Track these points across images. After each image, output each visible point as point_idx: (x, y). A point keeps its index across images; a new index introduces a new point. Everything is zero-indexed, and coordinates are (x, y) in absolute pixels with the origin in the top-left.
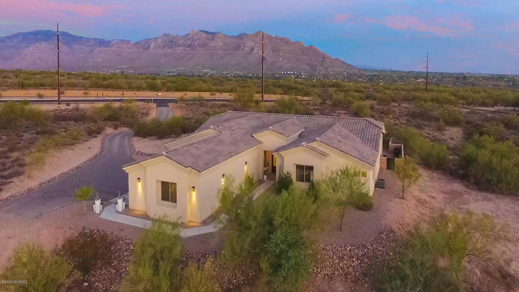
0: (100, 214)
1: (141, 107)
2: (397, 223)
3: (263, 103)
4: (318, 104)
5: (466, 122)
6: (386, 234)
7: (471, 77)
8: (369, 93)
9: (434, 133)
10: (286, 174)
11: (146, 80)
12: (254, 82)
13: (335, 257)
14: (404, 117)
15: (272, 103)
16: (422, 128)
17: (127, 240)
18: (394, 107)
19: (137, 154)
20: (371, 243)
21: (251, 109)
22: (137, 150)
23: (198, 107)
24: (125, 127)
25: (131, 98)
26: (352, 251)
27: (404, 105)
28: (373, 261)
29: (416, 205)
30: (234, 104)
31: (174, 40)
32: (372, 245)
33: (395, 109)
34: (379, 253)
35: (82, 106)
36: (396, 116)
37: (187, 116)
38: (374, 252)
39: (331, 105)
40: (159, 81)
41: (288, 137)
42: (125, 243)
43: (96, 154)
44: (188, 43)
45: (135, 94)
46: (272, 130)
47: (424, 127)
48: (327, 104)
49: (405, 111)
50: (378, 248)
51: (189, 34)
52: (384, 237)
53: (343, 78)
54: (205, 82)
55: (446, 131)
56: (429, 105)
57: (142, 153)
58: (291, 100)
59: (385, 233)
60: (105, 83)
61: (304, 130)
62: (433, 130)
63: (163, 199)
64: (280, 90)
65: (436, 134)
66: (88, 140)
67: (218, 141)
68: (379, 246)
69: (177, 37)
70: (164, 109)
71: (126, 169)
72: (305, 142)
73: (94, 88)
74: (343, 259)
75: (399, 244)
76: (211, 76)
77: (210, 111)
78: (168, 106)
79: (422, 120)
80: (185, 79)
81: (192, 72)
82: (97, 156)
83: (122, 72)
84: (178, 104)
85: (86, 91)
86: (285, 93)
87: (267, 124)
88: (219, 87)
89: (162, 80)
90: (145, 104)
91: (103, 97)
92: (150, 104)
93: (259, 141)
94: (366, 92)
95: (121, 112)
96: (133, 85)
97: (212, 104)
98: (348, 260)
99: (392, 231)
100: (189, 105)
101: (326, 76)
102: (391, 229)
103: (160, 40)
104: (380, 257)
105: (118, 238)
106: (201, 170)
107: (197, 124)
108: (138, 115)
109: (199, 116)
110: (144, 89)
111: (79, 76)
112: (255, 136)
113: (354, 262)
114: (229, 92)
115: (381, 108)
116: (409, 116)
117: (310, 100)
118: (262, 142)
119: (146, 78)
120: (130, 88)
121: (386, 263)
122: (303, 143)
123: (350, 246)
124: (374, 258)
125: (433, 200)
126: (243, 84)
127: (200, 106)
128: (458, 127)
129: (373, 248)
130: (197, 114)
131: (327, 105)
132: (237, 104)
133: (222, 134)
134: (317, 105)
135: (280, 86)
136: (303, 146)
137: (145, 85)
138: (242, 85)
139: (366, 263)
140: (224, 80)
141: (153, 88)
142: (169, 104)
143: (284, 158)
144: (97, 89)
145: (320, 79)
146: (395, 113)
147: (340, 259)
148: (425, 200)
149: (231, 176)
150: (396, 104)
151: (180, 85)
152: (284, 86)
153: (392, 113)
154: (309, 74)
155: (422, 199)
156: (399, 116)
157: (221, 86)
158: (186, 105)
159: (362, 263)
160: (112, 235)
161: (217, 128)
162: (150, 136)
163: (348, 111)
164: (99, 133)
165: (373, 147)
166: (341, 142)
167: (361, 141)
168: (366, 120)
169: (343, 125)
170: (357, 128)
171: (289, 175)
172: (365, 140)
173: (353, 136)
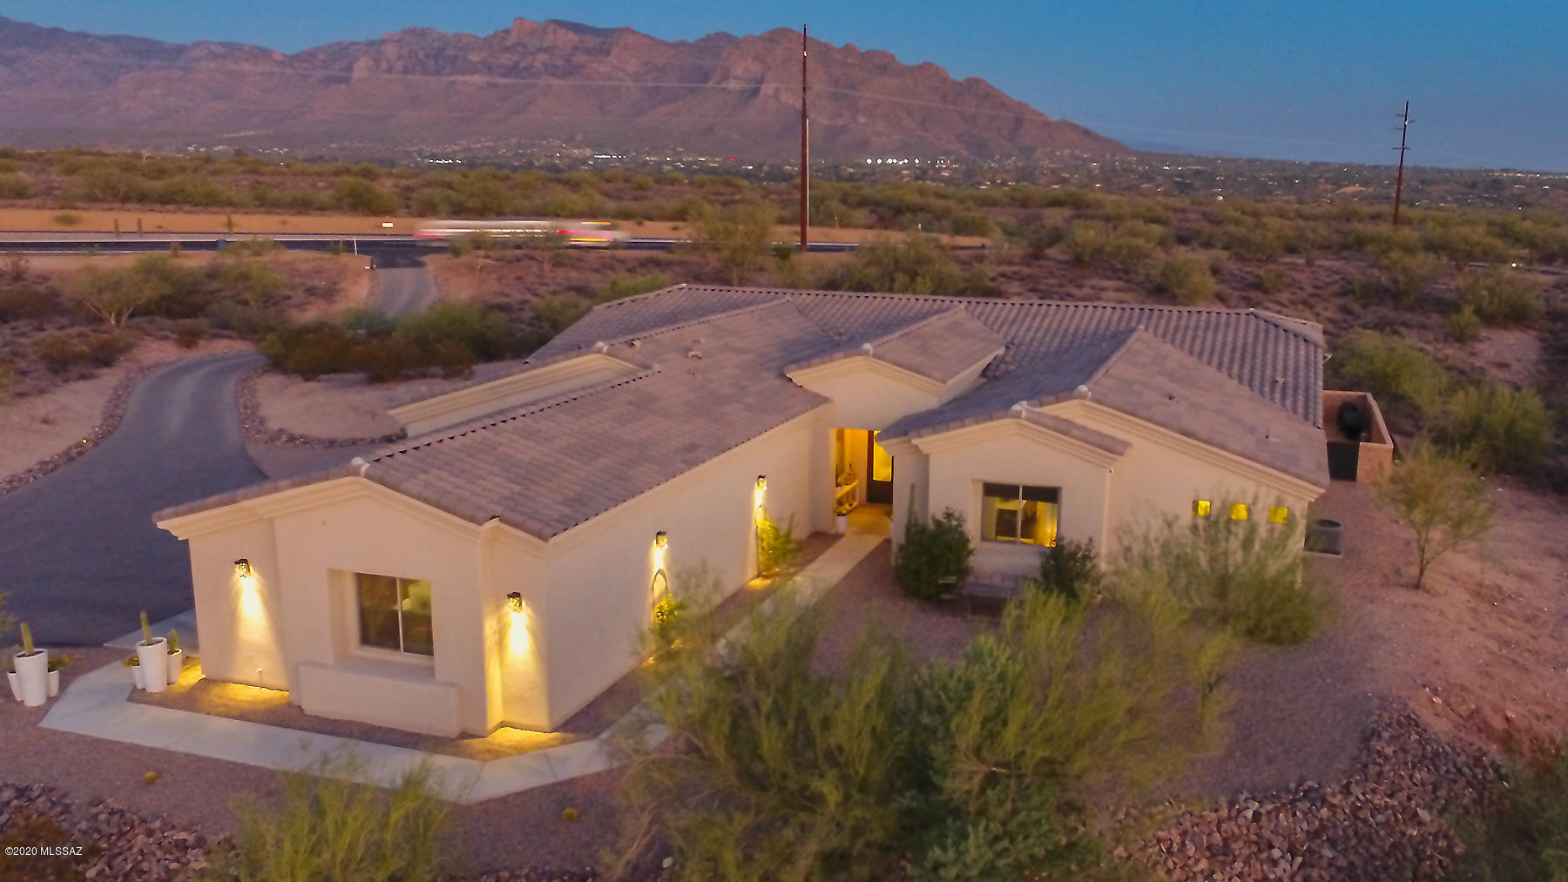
0: (42, 711)
1: (305, 267)
2: (1424, 686)
3: (808, 256)
4: (1016, 260)
5: (1548, 313)
6: (1392, 737)
7: (1517, 181)
8: (1187, 225)
9: (1440, 350)
10: (940, 517)
11: (337, 179)
12: (764, 189)
13: (1191, 850)
14: (1332, 299)
15: (843, 257)
16: (1395, 332)
17: (174, 827)
18: (1294, 267)
19: (273, 440)
20: (1339, 781)
21: (763, 278)
22: (273, 425)
23: (547, 266)
24: (230, 337)
25: (260, 238)
26: (1264, 819)
27: (1327, 263)
28: (1357, 852)
29: (1474, 611)
30: (695, 258)
31: (450, 52)
32: (1346, 791)
33: (1297, 276)
34: (1380, 818)
35: (38, 263)
36: (1301, 295)
37: (502, 300)
38: (1356, 817)
39: (1066, 262)
40: (389, 183)
41: (944, 381)
42: (165, 842)
43: (80, 445)
44: (507, 59)
45: (284, 223)
46: (875, 356)
47: (1403, 330)
48: (1049, 259)
49: (1335, 282)
50: (1371, 802)
51: (507, 31)
52: (1389, 751)
53: (1085, 180)
54: (574, 186)
55: (1480, 341)
56: (1423, 263)
57: (292, 438)
58: (912, 245)
59: (1386, 735)
60: (158, 185)
61: (1001, 351)
62: (1436, 339)
63: (365, 640)
64: (860, 215)
65: (1449, 351)
66: (42, 392)
67: (630, 403)
68: (1374, 791)
69: (459, 42)
70: (406, 275)
71: (175, 525)
72: (1024, 403)
73: (103, 200)
74: (1225, 854)
75: (1447, 771)
76: (599, 169)
77: (597, 282)
78: (419, 265)
79: (1396, 308)
80: (495, 177)
81: (522, 155)
82: (80, 454)
83: (239, 153)
84: (463, 259)
85: (67, 212)
86: (884, 223)
87: (842, 330)
88: (629, 205)
89: (403, 181)
90: (321, 259)
91: (140, 232)
92: (345, 258)
93: (816, 395)
94: (1175, 223)
95: (215, 285)
96: (274, 194)
97: (602, 258)
98: (1249, 857)
99: (1411, 722)
100: (511, 262)
101: (1025, 175)
102: (1409, 716)
103: (391, 51)
104: (1382, 833)
105: (125, 824)
106: (547, 531)
107: (541, 327)
108: (290, 297)
109: (548, 297)
110: (322, 209)
111: (50, 162)
112: (800, 376)
113: (1275, 863)
114: (671, 219)
115: (1248, 273)
116: (1351, 297)
117: (983, 247)
118: (826, 400)
119: (337, 173)
120: (266, 204)
121: (1410, 854)
122: (1016, 407)
123: (1254, 799)
124: (1360, 841)
125: (1527, 585)
126: (723, 194)
127: (554, 265)
128: (1522, 330)
129: (1353, 803)
130: (542, 290)
131: (1049, 263)
132: (703, 256)
133: (649, 372)
134: (1011, 263)
135: (863, 203)
136: (1018, 415)
137: (325, 196)
138: (722, 198)
139: (1330, 865)
140: (650, 180)
141: (362, 203)
142: (426, 259)
143: (933, 462)
144: (118, 205)
145: (1004, 183)
146: (1301, 289)
147: (1213, 856)
148: (1499, 588)
149: (705, 571)
150: (1301, 261)
151: (472, 196)
152: (878, 204)
153: (1290, 286)
154: (964, 167)
155: (1487, 582)
156: (1312, 295)
157: (636, 199)
158: (498, 260)
159: (1312, 866)
160: (94, 810)
161: (626, 350)
162: (334, 370)
163: (1128, 281)
164: (107, 363)
165: (1295, 410)
166: (1176, 400)
167: (1245, 390)
168: (1256, 317)
169: (1164, 336)
170: (1224, 344)
171: (954, 523)
172: (1262, 385)
173: (1211, 371)
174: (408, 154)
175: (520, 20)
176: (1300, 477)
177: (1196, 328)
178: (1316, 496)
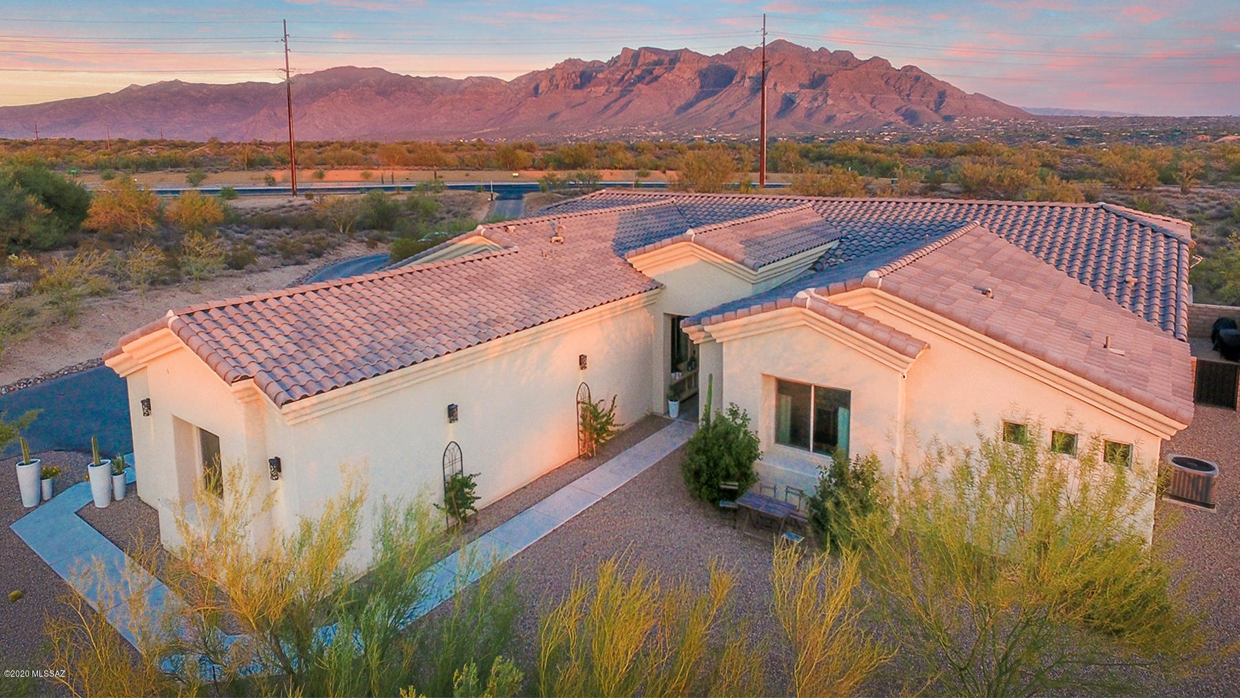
41: (756, 270)
44: (617, 76)
46: (696, 242)
51: (619, 57)
61: (834, 245)
70: (511, 204)
72: (812, 290)
78: (521, 198)
85: (367, 171)
93: (651, 281)
101: (946, 136)
112: (638, 262)
118: (659, 286)
122: (801, 295)
133: (505, 252)
136: (804, 306)
143: (725, 350)
145: (931, 142)
154: (901, 134)
161: (499, 234)
165: (1148, 316)
166: (991, 295)
167: (1087, 290)
168: (1107, 211)
169: (999, 232)
170: (1066, 240)
171: (739, 421)
172: (1108, 284)
173: (1048, 269)
174: (565, 139)
175: (625, 50)
176: (1149, 405)
177: (1036, 223)
178: (1174, 433)
